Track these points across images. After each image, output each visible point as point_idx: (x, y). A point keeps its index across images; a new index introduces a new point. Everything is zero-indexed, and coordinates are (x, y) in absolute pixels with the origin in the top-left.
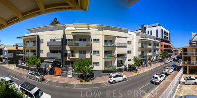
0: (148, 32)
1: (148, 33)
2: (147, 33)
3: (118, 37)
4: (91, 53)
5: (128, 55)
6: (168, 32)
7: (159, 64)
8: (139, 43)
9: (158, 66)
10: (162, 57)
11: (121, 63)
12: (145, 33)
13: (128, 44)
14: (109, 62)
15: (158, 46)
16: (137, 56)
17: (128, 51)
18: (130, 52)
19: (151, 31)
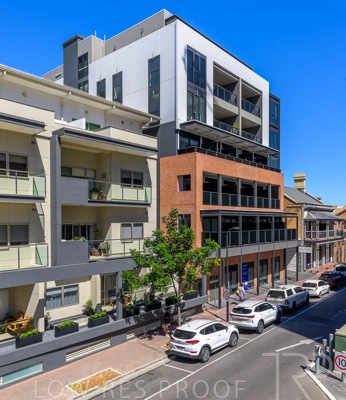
0: (101, 86)
1: (101, 90)
6: (262, 85)
12: (83, 85)
19: (118, 79)
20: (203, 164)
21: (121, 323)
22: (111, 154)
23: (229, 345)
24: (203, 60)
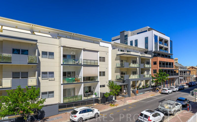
0: (131, 42)
1: (131, 44)
2: (129, 44)
3: (85, 50)
4: (39, 75)
5: (99, 78)
7: (150, 95)
8: (116, 60)
9: (148, 97)
10: (157, 82)
11: (89, 91)
13: (100, 61)
14: (69, 90)
15: (148, 63)
16: (114, 80)
17: (100, 72)
18: (103, 74)
22: (145, 59)
24: (157, 36)
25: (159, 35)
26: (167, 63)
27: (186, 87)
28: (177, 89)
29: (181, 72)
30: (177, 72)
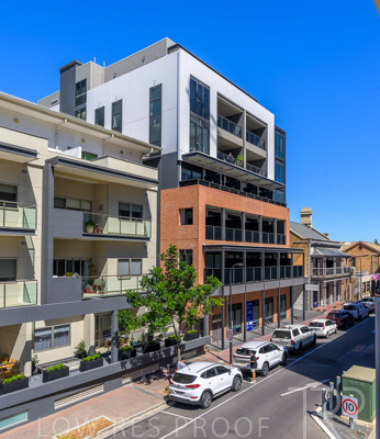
0: (100, 113)
6: (267, 117)
12: (80, 112)
19: (117, 107)
20: (206, 197)
21: (115, 366)
22: (108, 185)
23: (232, 390)
24: (207, 90)
25: (218, 85)
26: (252, 223)
27: (326, 330)
28: (275, 357)
29: (316, 260)
30: (297, 261)
